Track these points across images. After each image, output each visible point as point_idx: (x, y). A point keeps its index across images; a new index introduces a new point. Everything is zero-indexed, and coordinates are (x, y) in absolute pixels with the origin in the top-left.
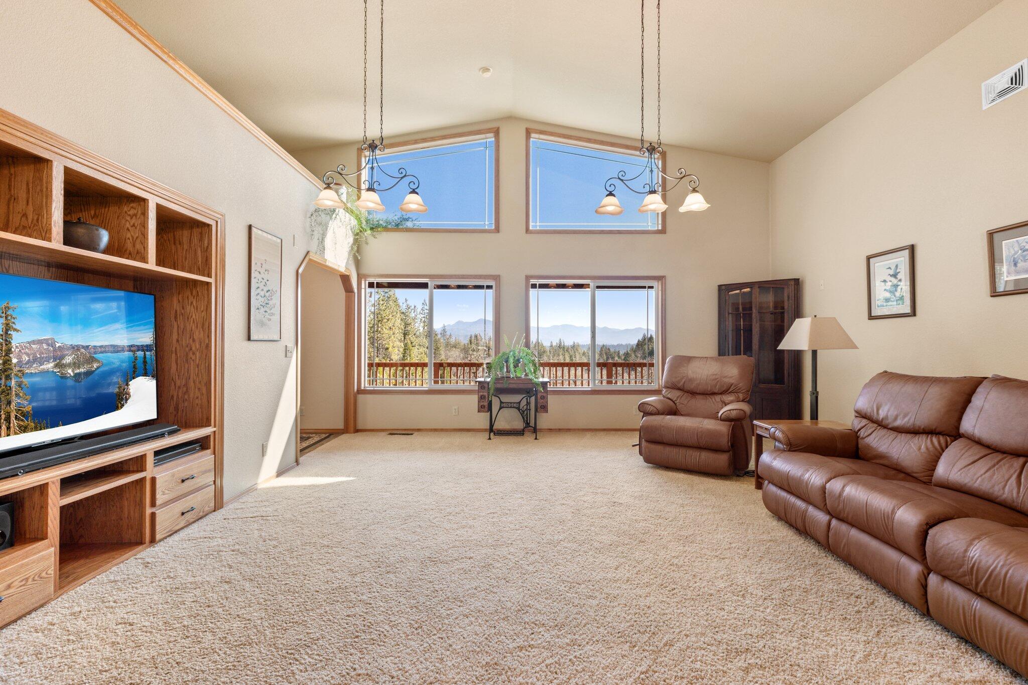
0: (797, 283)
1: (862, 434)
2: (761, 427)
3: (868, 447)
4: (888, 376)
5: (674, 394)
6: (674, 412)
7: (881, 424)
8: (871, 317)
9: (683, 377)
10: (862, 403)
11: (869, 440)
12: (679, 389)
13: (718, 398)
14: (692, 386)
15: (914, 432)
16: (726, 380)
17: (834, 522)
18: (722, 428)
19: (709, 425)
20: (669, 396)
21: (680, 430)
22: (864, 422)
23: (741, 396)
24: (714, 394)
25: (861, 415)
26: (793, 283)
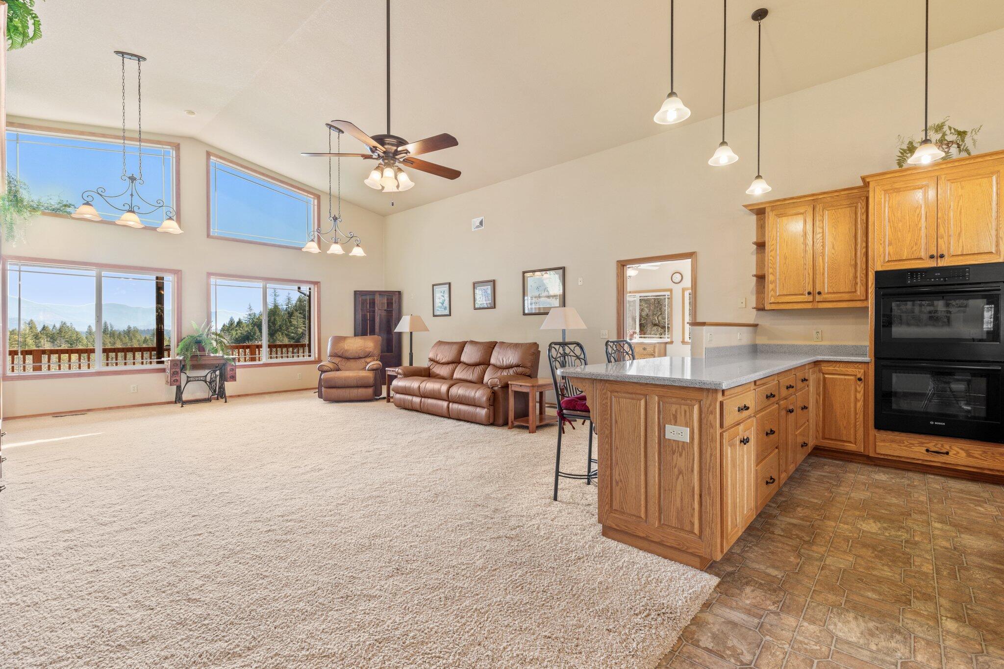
0: (399, 293)
1: (431, 368)
2: (390, 371)
3: (433, 372)
4: (440, 343)
5: (337, 360)
6: (338, 370)
7: (437, 363)
8: (434, 316)
9: (342, 349)
10: (431, 355)
11: (434, 370)
12: (339, 357)
13: (363, 360)
14: (347, 355)
15: (448, 363)
16: (367, 350)
17: (423, 399)
18: (370, 375)
19: (363, 374)
20: (333, 361)
21: (347, 378)
22: (432, 362)
23: (375, 358)
24: (360, 358)
25: (431, 360)
26: (397, 293)
